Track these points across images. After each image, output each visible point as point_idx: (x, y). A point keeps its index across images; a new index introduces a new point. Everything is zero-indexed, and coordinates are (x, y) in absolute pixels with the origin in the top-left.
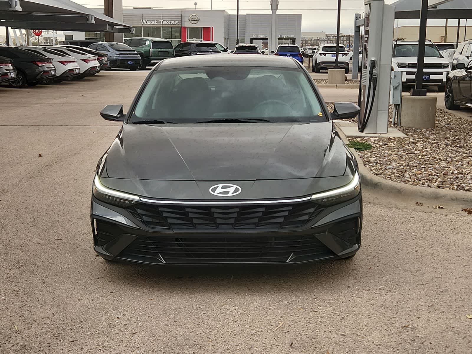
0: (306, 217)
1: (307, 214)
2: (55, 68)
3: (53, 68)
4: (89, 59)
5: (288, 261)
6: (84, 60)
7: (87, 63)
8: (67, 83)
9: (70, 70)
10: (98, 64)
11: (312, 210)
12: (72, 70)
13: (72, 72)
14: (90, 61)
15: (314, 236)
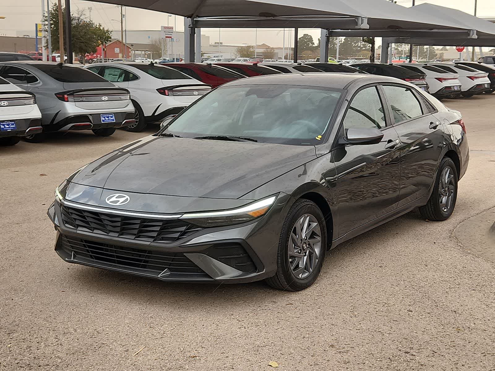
0: (176, 235)
1: (178, 232)
2: (427, 84)
3: (425, 85)
4: (476, 76)
5: (159, 276)
6: (470, 77)
7: (473, 80)
8: (447, 101)
9: (446, 87)
10: (488, 81)
11: (183, 229)
12: (450, 87)
13: (448, 90)
14: (476, 78)
15: (184, 255)
